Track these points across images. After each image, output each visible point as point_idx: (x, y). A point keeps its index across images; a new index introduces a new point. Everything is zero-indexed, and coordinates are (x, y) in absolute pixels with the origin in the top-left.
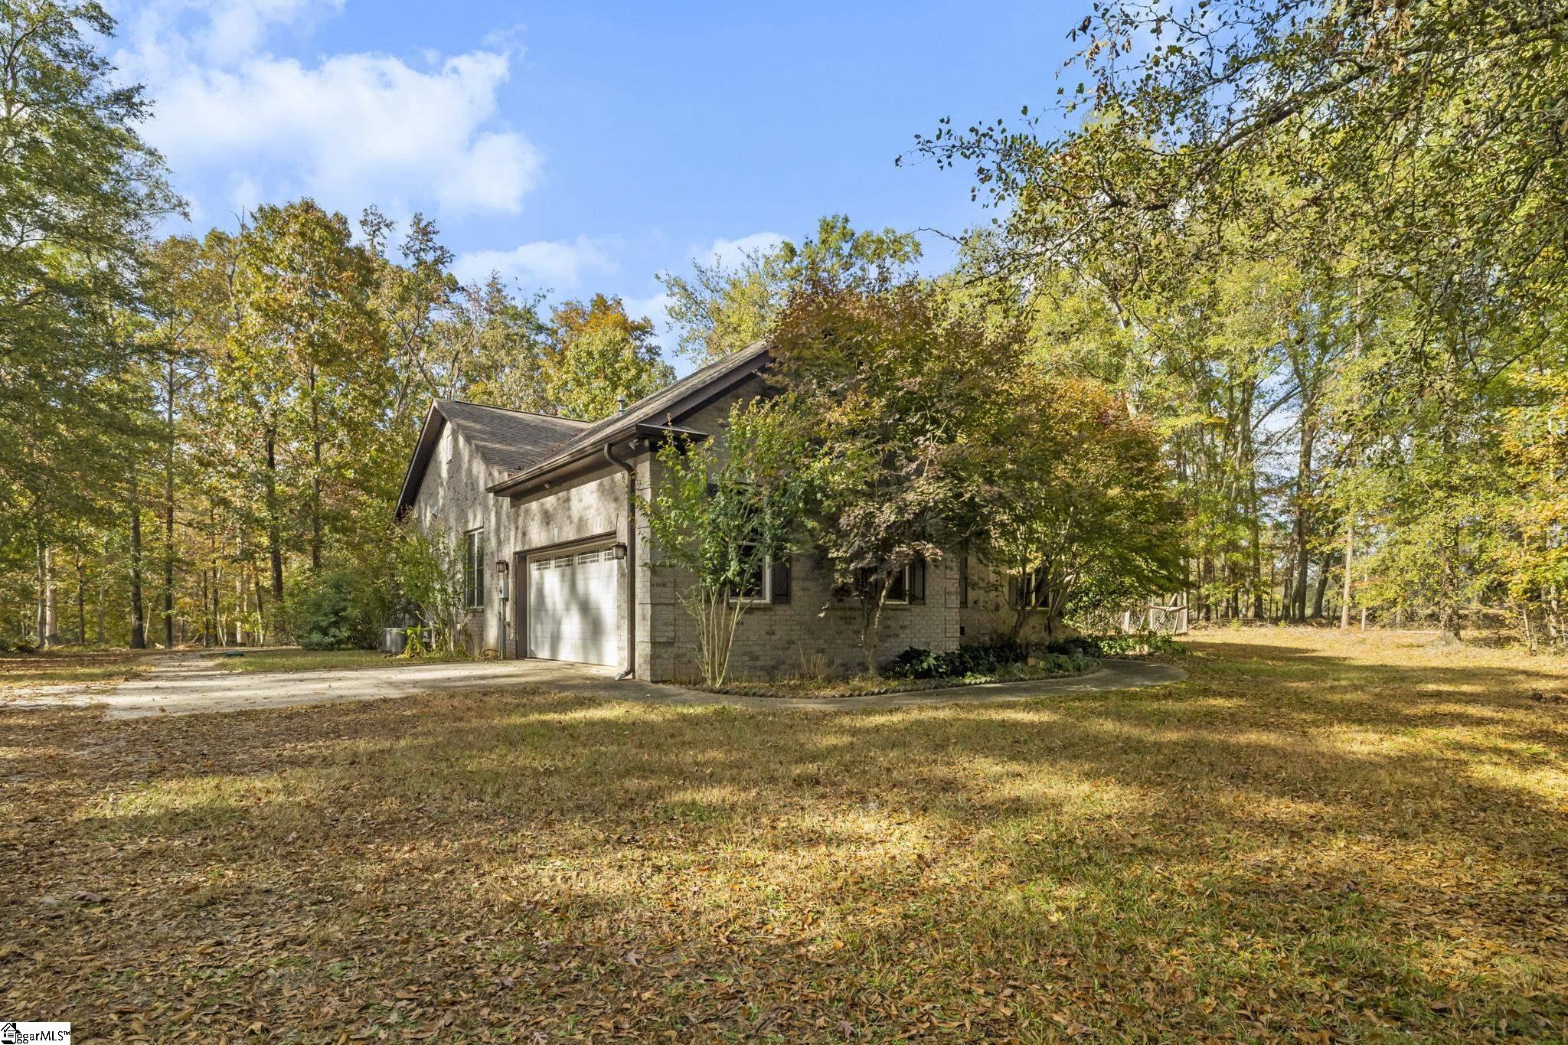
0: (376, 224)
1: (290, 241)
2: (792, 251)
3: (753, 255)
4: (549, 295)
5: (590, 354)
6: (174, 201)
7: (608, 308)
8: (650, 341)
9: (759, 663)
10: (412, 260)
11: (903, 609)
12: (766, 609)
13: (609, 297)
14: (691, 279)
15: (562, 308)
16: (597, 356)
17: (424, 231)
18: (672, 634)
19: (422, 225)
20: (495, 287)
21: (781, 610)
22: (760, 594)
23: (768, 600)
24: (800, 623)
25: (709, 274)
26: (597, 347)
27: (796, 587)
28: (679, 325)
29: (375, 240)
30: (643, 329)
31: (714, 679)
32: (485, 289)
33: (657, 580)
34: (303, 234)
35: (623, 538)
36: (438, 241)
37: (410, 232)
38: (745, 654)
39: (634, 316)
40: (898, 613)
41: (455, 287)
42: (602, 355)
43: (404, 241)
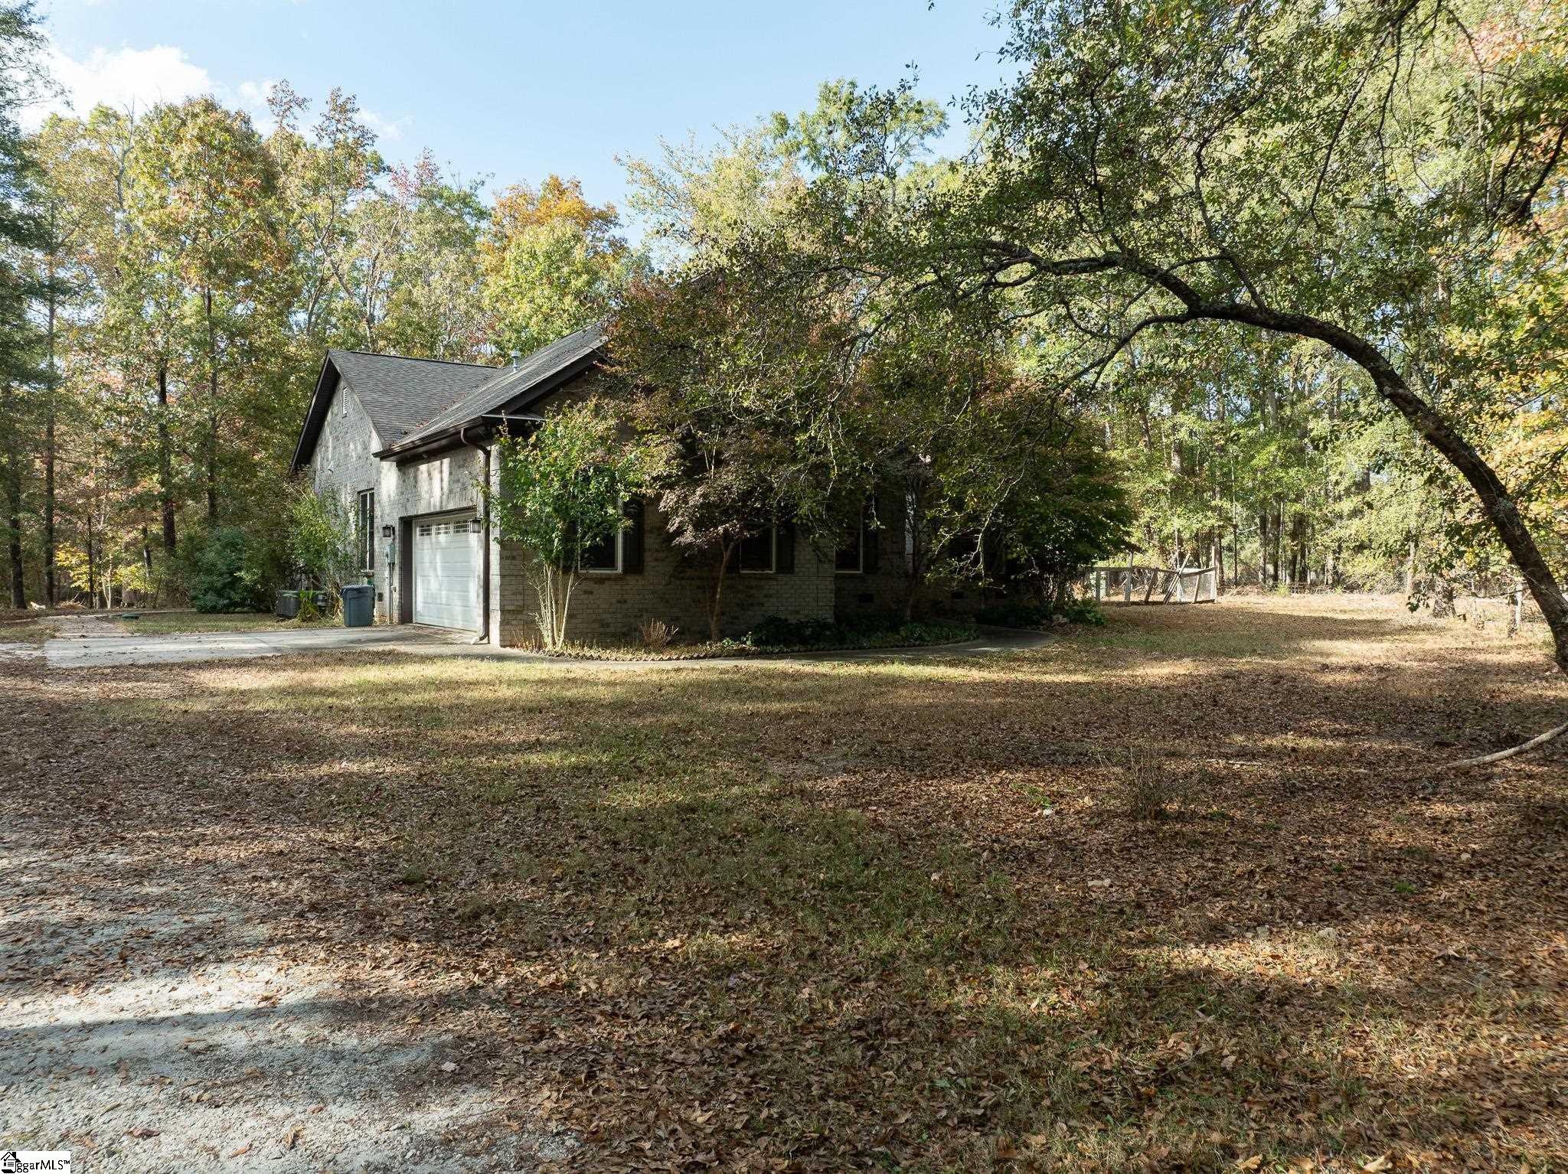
0: (286, 103)
1: (186, 148)
2: (784, 124)
3: (731, 133)
4: (488, 181)
5: (533, 255)
6: (56, 88)
7: (562, 193)
8: (615, 232)
9: (611, 630)
10: (327, 143)
11: (768, 578)
12: (618, 579)
13: (565, 181)
14: (657, 162)
15: (507, 194)
16: (541, 259)
17: (342, 109)
18: (520, 603)
19: (340, 101)
20: (428, 169)
21: (632, 580)
22: (612, 564)
23: (620, 570)
24: (654, 592)
25: (680, 154)
26: (542, 248)
27: (648, 557)
28: (642, 218)
29: (285, 122)
30: (606, 218)
31: (554, 643)
32: (413, 171)
33: (507, 553)
34: (200, 139)
35: (480, 513)
36: (358, 119)
37: (326, 109)
38: (594, 621)
39: (595, 201)
40: (763, 582)
41: (379, 167)
42: (548, 255)
43: (318, 121)
